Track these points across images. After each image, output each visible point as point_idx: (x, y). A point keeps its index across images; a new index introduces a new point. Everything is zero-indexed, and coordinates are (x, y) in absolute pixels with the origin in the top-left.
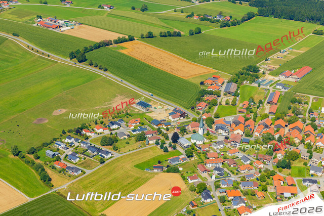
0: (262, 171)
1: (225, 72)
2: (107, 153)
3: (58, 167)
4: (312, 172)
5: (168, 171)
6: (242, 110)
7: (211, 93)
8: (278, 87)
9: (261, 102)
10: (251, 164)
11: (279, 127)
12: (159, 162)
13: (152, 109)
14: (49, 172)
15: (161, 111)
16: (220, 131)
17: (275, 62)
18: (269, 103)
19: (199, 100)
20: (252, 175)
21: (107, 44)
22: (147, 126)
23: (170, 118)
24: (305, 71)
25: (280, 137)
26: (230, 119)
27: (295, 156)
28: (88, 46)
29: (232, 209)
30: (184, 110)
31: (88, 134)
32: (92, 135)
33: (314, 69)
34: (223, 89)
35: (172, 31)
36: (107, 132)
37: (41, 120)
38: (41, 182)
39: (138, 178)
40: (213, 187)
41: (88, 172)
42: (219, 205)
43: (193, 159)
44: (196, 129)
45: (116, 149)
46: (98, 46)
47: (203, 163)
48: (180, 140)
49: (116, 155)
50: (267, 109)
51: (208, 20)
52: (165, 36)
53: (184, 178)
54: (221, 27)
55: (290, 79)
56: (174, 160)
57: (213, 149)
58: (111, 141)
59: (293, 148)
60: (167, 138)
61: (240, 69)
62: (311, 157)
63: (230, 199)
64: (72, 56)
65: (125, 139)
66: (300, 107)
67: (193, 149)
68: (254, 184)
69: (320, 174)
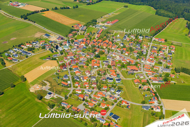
0: (89, 58)
1: (83, 22)
2: (29, 53)
3: (9, 59)
4: (108, 58)
5: (52, 60)
6: (86, 36)
7: (75, 30)
8: (103, 28)
9: (94, 33)
10: (85, 56)
11: (99, 42)
12: (49, 56)
13: (51, 37)
14: (5, 61)
15: (54, 38)
16: (76, 44)
17: (105, 18)
18: (97, 33)
19: (70, 33)
20: (84, 60)
21: (37, 12)
22: (47, 43)
23: (57, 40)
24: (115, 22)
25: (98, 46)
26: (81, 40)
27: (103, 53)
28: (29, 13)
29: (73, 72)
30: (63, 37)
31: (23, 47)
32: (25, 47)
33: (120, 21)
34: (80, 29)
35: (65, 7)
36: (31, 46)
37: (5, 42)
38: (1, 65)
39: (40, 63)
40: (68, 65)
41: (21, 61)
42: (69, 70)
43: (63, 55)
44: (66, 44)
45: (33, 52)
46: (33, 13)
47: (66, 56)
48: (58, 48)
49: (33, 54)
50: (96, 35)
51: (82, 2)
52: (62, 9)
53: (58, 62)
54: (87, 5)
55: (109, 25)
56: (55, 56)
57: (71, 51)
58: (31, 49)
59: (102, 50)
60: (54, 47)
61: (89, 21)
62: (108, 53)
63: (74, 69)
64: (22, 17)
65: (37, 48)
66: (109, 35)
67: (63, 51)
68: (84, 63)
69: (110, 59)
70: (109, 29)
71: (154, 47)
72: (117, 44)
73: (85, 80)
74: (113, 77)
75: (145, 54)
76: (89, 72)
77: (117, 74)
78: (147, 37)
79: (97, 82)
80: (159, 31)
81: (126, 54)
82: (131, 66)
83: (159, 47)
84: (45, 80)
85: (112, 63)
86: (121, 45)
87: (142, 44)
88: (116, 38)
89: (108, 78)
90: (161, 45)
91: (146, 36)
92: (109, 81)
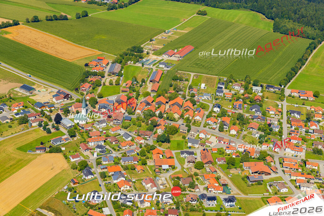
0: (143, 146)
1: (110, 53)
4: (190, 144)
5: (51, 152)
6: (125, 89)
7: (95, 74)
8: (161, 66)
9: (143, 81)
10: (132, 140)
11: (160, 104)
12: (42, 144)
13: (36, 92)
16: (103, 110)
17: (159, 43)
18: (151, 81)
19: (83, 81)
20: (133, 151)
22: (30, 109)
23: (54, 100)
24: (187, 51)
25: (161, 113)
26: (113, 98)
27: (175, 131)
29: (112, 184)
30: (68, 92)
33: (196, 48)
34: (107, 70)
35: (58, 15)
39: (21, 160)
40: (94, 164)
42: (100, 180)
43: (75, 139)
44: (78, 109)
47: (85, 142)
48: (62, 121)
50: (149, 87)
52: (52, 20)
53: (66, 158)
54: (108, 9)
55: (173, 58)
56: (56, 141)
57: (95, 128)
59: (172, 123)
60: (50, 120)
61: (124, 49)
62: (189, 131)
63: (110, 174)
65: (7, 122)
66: (181, 84)
67: (76, 129)
68: (135, 159)
69: (196, 146)
71: (293, 112)
72: (204, 107)
73: (147, 204)
74: (213, 192)
75: (277, 130)
76: (152, 181)
77: (223, 185)
78: (272, 87)
79: (178, 208)
80: (295, 71)
81: (233, 132)
82: (252, 164)
83: (304, 112)
84: (42, 207)
85: (204, 156)
86: (216, 109)
87: (264, 106)
88: (201, 93)
89: (203, 196)
90: (308, 108)
91: (269, 87)
92: (206, 203)
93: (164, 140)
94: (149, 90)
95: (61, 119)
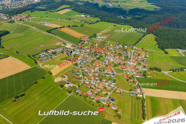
0: (93, 60)
1: (88, 36)
2: (53, 56)
3: (40, 60)
4: (105, 60)
5: (68, 60)
6: (90, 45)
7: (83, 41)
8: (101, 39)
9: (95, 43)
10: (90, 58)
11: (99, 49)
12: (66, 58)
13: (67, 45)
14: (37, 61)
15: (69, 46)
16: (84, 50)
17: (102, 33)
18: (97, 43)
19: (79, 43)
20: (90, 61)
21: (57, 28)
22: (65, 49)
23: (71, 47)
24: (108, 36)
25: (98, 52)
26: (87, 47)
27: (102, 56)
28: (51, 29)
29: (83, 69)
30: (75, 45)
31: (49, 51)
32: (50, 52)
34: (86, 40)
35: (75, 25)
36: (54, 51)
37: (37, 48)
38: (35, 63)
39: (60, 62)
40: (79, 64)
41: (47, 61)
42: (80, 68)
44: (77, 50)
45: (56, 55)
46: (54, 29)
47: (77, 58)
49: (56, 57)
50: (97, 45)
51: (86, 22)
52: (73, 26)
53: (72, 62)
54: (89, 24)
55: (104, 37)
56: (70, 58)
57: (81, 55)
58: (54, 53)
59: (101, 54)
60: (69, 52)
61: (92, 35)
62: (105, 57)
63: (83, 67)
64: (47, 31)
65: (58, 52)
66: (105, 44)
67: (76, 55)
68: (90, 63)
69: (107, 61)
70: (105, 41)
71: (135, 53)
72: (110, 51)
73: (91, 75)
74: (109, 73)
75: (129, 57)
76: (93, 69)
77: (112, 71)
78: (130, 46)
79: (99, 76)
80: (138, 42)
81: (117, 57)
82: (121, 66)
83: (138, 53)
84: (64, 74)
85: (108, 63)
86: (114, 51)
87: (127, 51)
88: (110, 47)
89: (106, 73)
90: (139, 52)
91: (129, 46)
92: (107, 75)
93: (98, 59)
94: (96, 46)
95: (72, 52)
